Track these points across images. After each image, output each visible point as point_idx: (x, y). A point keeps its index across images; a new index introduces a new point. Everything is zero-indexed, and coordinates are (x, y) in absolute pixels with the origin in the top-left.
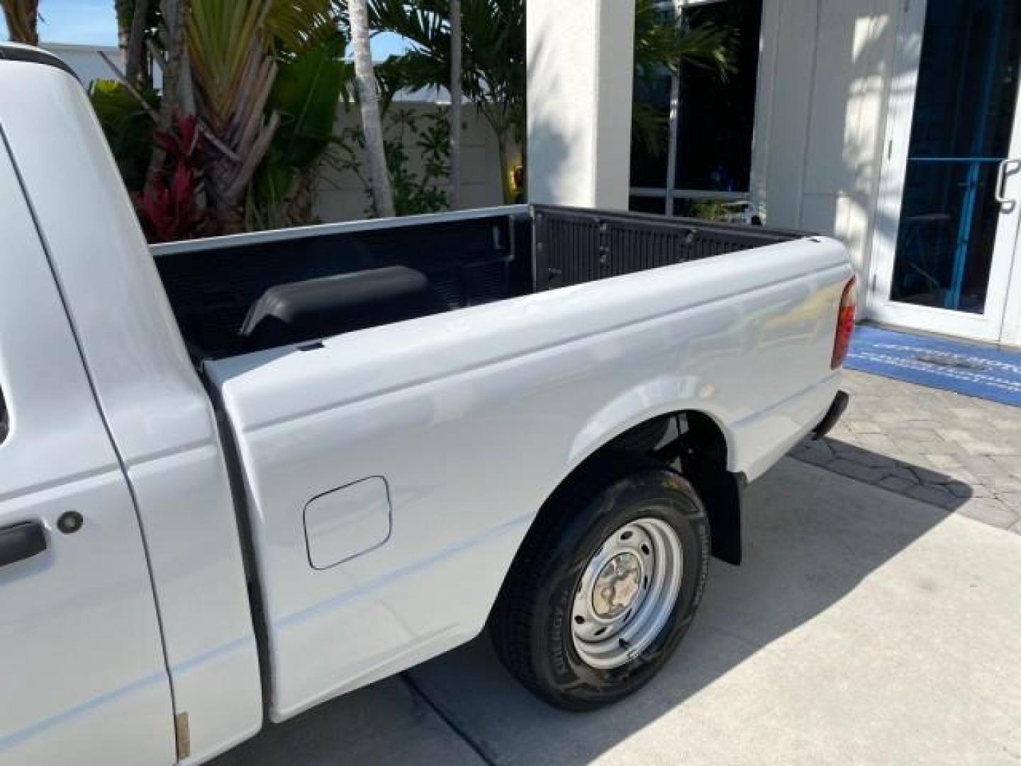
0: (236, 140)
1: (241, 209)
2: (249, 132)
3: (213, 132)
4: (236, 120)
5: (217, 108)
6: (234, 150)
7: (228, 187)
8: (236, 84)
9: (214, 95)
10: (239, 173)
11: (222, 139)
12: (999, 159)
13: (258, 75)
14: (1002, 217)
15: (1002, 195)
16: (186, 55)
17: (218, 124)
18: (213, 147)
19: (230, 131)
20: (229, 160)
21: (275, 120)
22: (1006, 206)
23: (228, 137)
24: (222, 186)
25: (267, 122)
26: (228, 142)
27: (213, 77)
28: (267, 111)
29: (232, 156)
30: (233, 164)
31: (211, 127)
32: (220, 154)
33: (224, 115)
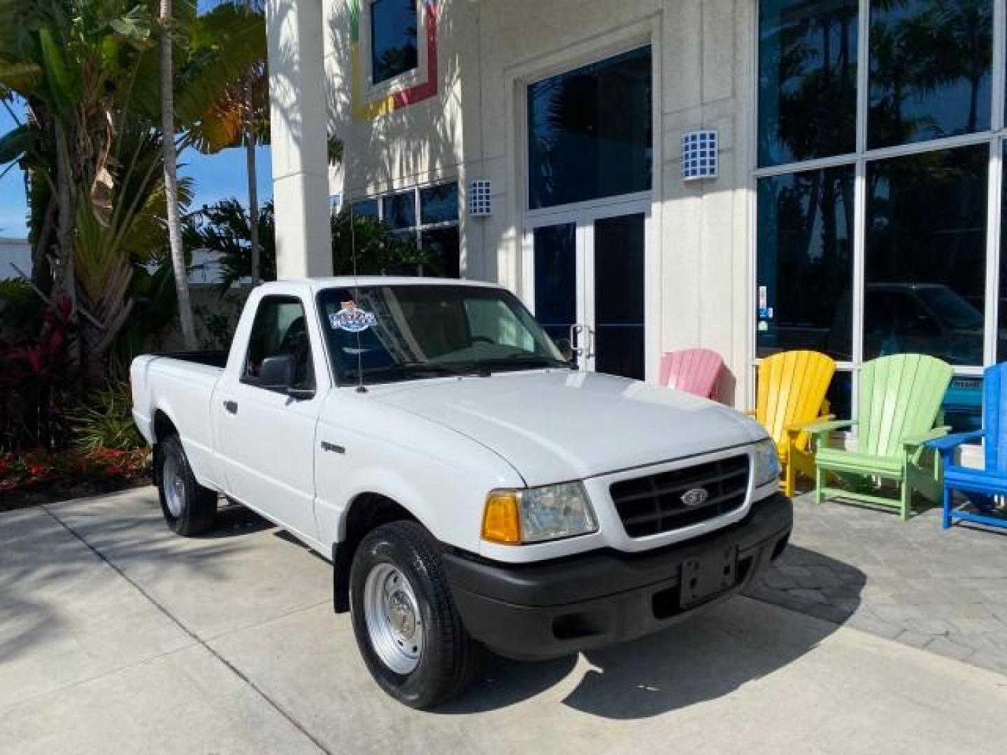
0: (103, 315)
1: (106, 360)
2: (113, 310)
3: (87, 309)
4: (104, 303)
5: (91, 294)
6: (102, 321)
7: (96, 346)
9: (90, 287)
10: (105, 336)
11: (94, 315)
12: (568, 325)
13: (121, 274)
14: (578, 358)
15: (575, 344)
16: (70, 262)
17: (92, 308)
18: (88, 321)
19: (99, 310)
20: (98, 328)
21: (130, 302)
22: (579, 352)
23: (98, 314)
24: (92, 345)
25: (126, 304)
26: (97, 317)
27: (89, 276)
28: (126, 298)
29: (100, 325)
30: (101, 331)
31: (86, 307)
32: (92, 324)
33: (96, 300)
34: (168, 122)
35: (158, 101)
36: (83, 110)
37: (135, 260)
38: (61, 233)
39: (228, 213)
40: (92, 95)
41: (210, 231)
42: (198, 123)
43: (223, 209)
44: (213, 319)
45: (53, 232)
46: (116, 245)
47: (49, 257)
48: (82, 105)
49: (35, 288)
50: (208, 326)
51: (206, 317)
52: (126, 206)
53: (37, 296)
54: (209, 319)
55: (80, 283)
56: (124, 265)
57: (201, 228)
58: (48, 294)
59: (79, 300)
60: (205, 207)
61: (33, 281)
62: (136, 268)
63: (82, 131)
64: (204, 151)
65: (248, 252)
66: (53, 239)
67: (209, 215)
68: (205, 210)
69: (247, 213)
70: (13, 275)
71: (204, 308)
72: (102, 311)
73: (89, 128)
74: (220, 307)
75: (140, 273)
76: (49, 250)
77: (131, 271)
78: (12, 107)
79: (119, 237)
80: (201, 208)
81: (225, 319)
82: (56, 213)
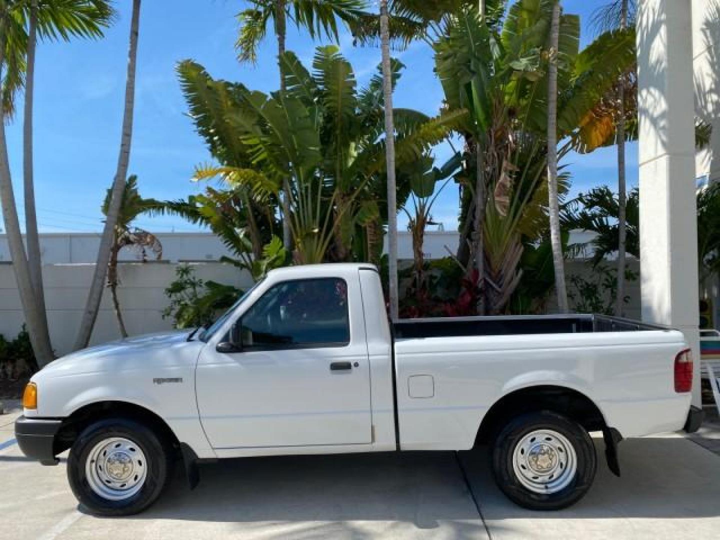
0: (501, 282)
2: (508, 278)
3: (491, 278)
4: (503, 272)
5: (493, 266)
6: (500, 287)
7: (495, 305)
8: (504, 255)
9: (493, 261)
10: (501, 298)
11: (494, 282)
13: (514, 251)
16: (481, 242)
17: (493, 274)
18: (491, 286)
19: (498, 278)
20: (497, 291)
21: (521, 272)
23: (497, 281)
24: (492, 304)
25: (517, 274)
26: (497, 283)
27: (493, 253)
28: (518, 268)
29: (499, 290)
30: (499, 293)
31: (490, 275)
32: (493, 288)
33: (497, 270)
34: (552, 132)
35: (546, 117)
36: (493, 134)
37: (525, 239)
38: (476, 223)
39: (600, 198)
40: (498, 122)
41: (584, 214)
42: (577, 130)
43: (596, 196)
44: (586, 286)
45: (472, 223)
46: (512, 230)
47: (467, 240)
48: (492, 130)
49: (458, 262)
50: (581, 291)
51: (579, 285)
52: (521, 199)
53: (459, 268)
54: (581, 286)
55: (487, 259)
56: (517, 244)
57: (578, 212)
58: (465, 266)
59: (485, 270)
60: (580, 195)
61: (457, 257)
62: (525, 245)
63: (492, 148)
64: (581, 152)
65: (616, 231)
66: (472, 228)
67: (582, 201)
68: (580, 198)
69: (616, 197)
70: (447, 255)
71: (578, 277)
72: (500, 280)
73: (496, 146)
74: (591, 277)
75: (528, 250)
76: (469, 236)
77: (522, 248)
78: (451, 141)
79: (515, 224)
80: (577, 196)
81: (595, 286)
82: (474, 210)
